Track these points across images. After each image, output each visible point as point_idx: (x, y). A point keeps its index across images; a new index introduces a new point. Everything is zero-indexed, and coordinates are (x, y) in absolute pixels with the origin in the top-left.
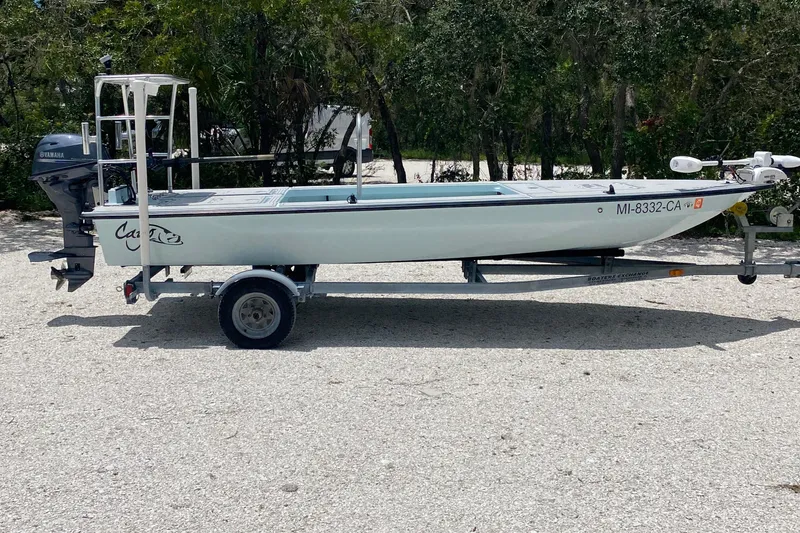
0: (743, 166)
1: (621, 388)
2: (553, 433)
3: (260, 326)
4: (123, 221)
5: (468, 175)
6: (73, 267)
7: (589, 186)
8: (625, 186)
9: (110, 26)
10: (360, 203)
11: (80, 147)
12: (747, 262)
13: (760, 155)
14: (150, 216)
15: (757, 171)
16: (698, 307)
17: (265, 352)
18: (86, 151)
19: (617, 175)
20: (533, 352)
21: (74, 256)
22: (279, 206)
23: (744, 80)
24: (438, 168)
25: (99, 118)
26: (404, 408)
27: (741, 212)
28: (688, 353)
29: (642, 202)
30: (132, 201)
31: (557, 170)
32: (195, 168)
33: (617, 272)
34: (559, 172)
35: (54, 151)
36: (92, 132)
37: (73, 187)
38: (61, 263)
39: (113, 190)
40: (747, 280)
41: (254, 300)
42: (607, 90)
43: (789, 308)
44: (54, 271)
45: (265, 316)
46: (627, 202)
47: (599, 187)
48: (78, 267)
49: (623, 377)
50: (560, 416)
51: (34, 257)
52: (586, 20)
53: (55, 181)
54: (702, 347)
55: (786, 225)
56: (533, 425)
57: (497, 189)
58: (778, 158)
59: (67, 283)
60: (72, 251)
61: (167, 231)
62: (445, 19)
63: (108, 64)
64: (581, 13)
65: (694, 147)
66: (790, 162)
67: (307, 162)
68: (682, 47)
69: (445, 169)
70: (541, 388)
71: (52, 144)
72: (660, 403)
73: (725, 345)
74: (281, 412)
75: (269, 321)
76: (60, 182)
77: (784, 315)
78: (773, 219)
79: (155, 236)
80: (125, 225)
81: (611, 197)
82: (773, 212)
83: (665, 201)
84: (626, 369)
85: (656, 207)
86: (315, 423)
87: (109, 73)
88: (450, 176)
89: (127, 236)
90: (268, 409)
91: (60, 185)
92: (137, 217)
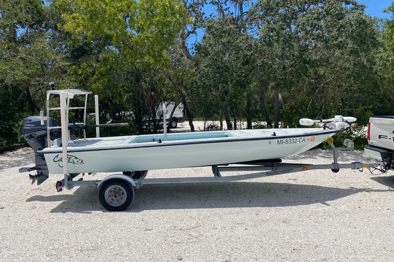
0: (330, 122)
1: (283, 227)
2: (251, 258)
3: (118, 200)
4: (57, 154)
5: (218, 127)
6: (40, 174)
7: (265, 132)
8: (280, 132)
9: (76, 73)
10: (163, 143)
11: (40, 122)
12: (335, 163)
13: (337, 117)
14: (68, 152)
15: (337, 124)
16: (315, 182)
17: (119, 213)
18: (42, 123)
19: (276, 127)
20: (243, 209)
21: (40, 169)
22: (127, 145)
23: (324, 87)
24: (206, 124)
25: (48, 109)
26: (179, 244)
27: (331, 142)
28: (313, 207)
29: (288, 139)
30: (61, 146)
31: (253, 124)
32: (98, 129)
33: (279, 170)
34: (254, 125)
35: (30, 123)
36: (45, 115)
37: (39, 139)
38: (34, 173)
39: (56, 140)
40: (335, 171)
41: (115, 189)
42: (271, 94)
43: (354, 182)
44: (31, 176)
45: (120, 196)
46: (282, 139)
47: (269, 132)
48: (41, 174)
49: (284, 221)
50: (255, 246)
51: (22, 170)
52: (261, 66)
53: (31, 137)
54: (319, 204)
55: (351, 147)
56: (242, 252)
57: (226, 134)
58: (345, 118)
59: (37, 181)
60: (40, 167)
61: (76, 158)
62: (206, 67)
63: (53, 85)
64: (259, 63)
65: (306, 114)
66: (350, 120)
67: (157, 123)
68: (300, 75)
69: (209, 125)
70: (246, 229)
71: (30, 120)
72: (303, 236)
73: (329, 202)
74: (118, 249)
75: (122, 198)
76: (32, 137)
77: (352, 185)
78: (345, 145)
79: (71, 160)
80: (57, 156)
81: (274, 137)
82: (345, 141)
83: (298, 138)
84: (286, 216)
85: (295, 141)
86: (134, 256)
87: (53, 89)
88: (211, 128)
89: (59, 161)
90: (112, 247)
91: (33, 138)
92: (62, 152)
